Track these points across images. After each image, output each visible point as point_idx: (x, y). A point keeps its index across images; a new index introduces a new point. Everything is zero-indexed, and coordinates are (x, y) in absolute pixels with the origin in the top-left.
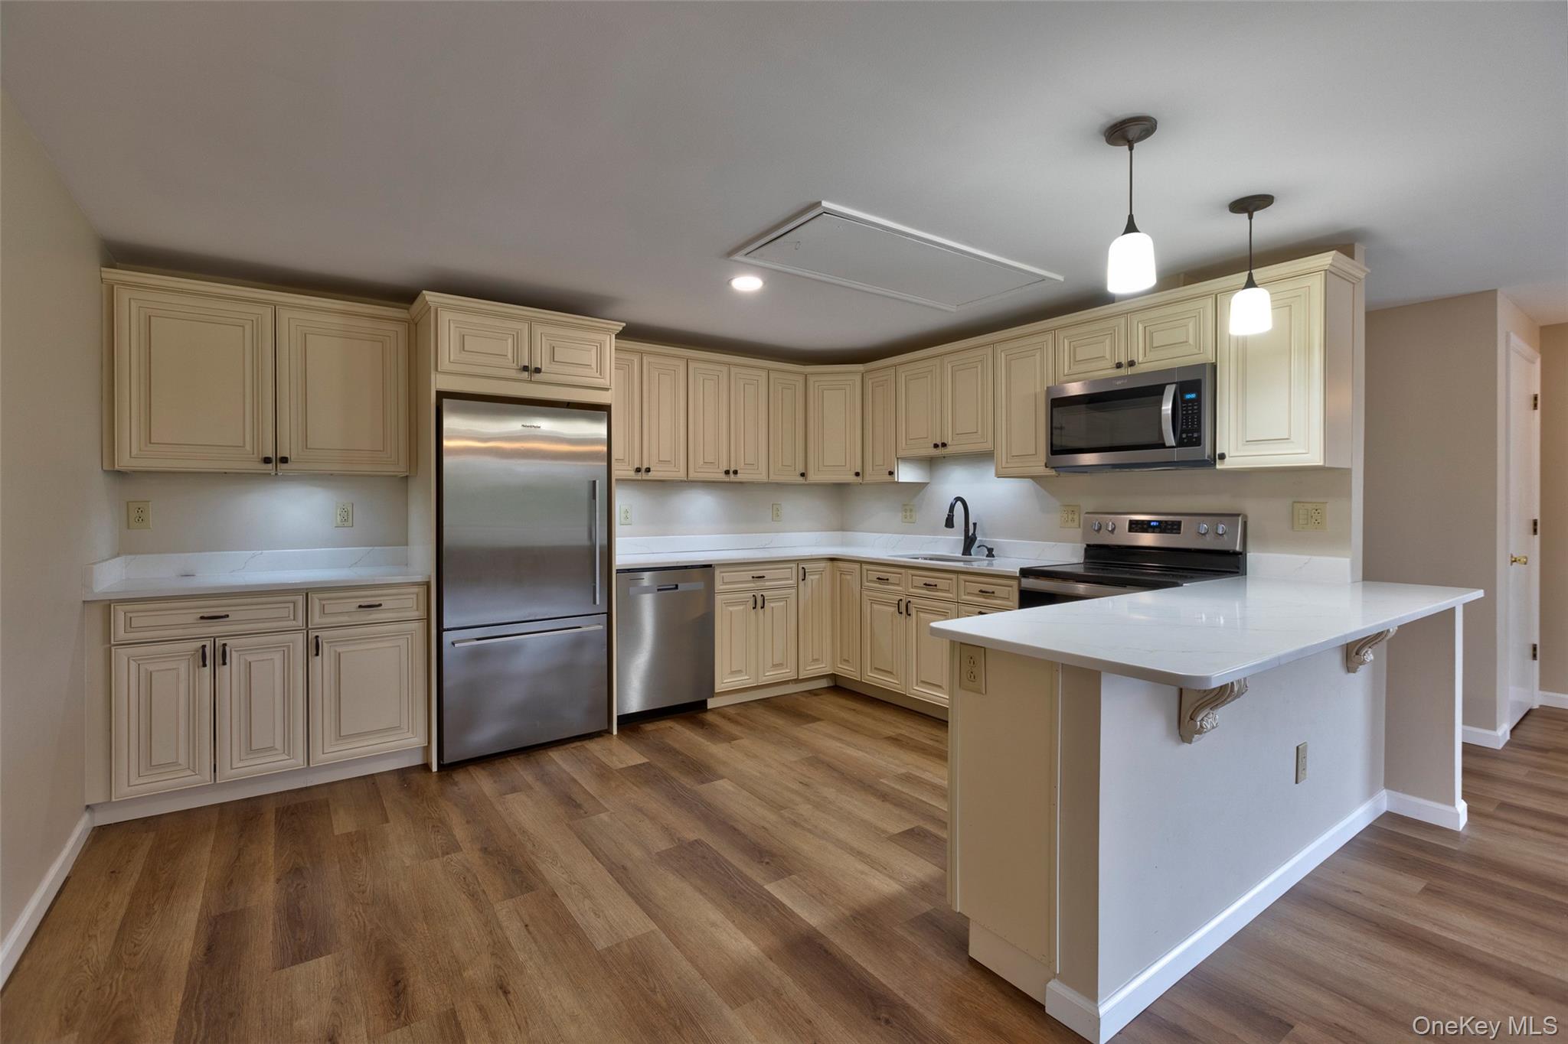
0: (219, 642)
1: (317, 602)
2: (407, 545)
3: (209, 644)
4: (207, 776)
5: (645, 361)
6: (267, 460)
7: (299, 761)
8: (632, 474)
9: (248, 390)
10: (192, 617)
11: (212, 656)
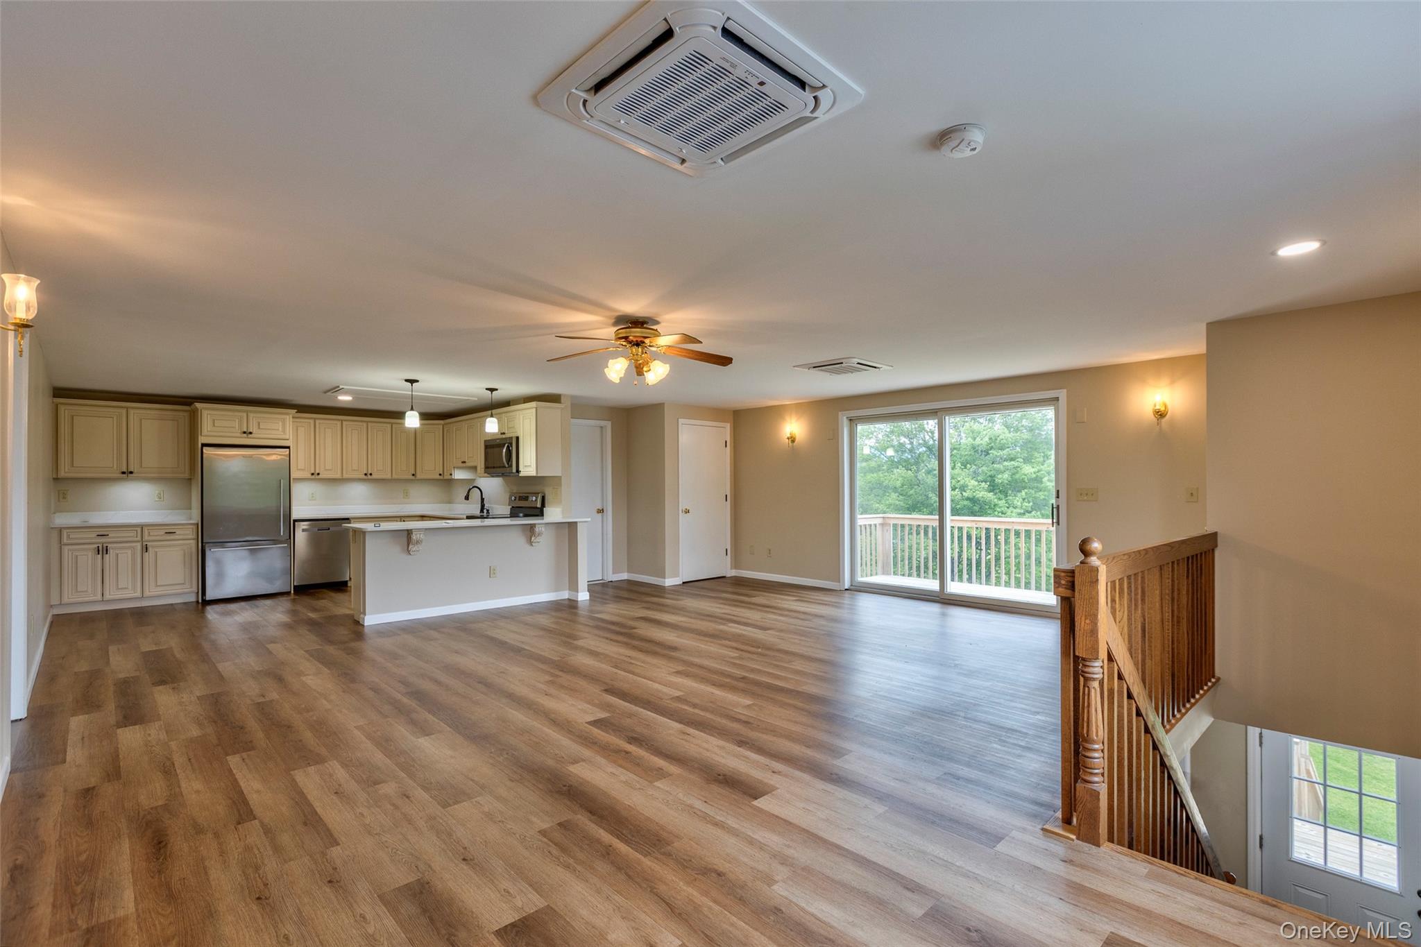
0: (105, 545)
1: (146, 531)
2: (191, 509)
3: (100, 546)
4: (99, 597)
5: (317, 424)
6: (124, 473)
7: (138, 594)
8: (309, 476)
9: (115, 448)
10: (94, 535)
11: (103, 551)
